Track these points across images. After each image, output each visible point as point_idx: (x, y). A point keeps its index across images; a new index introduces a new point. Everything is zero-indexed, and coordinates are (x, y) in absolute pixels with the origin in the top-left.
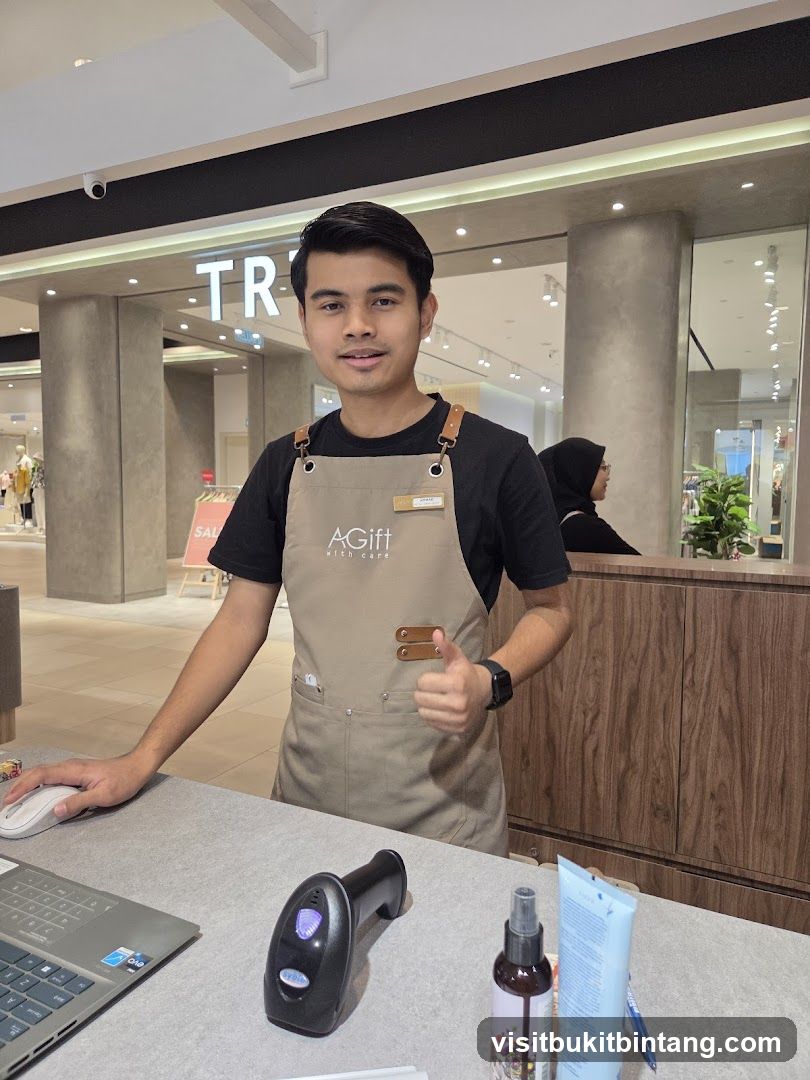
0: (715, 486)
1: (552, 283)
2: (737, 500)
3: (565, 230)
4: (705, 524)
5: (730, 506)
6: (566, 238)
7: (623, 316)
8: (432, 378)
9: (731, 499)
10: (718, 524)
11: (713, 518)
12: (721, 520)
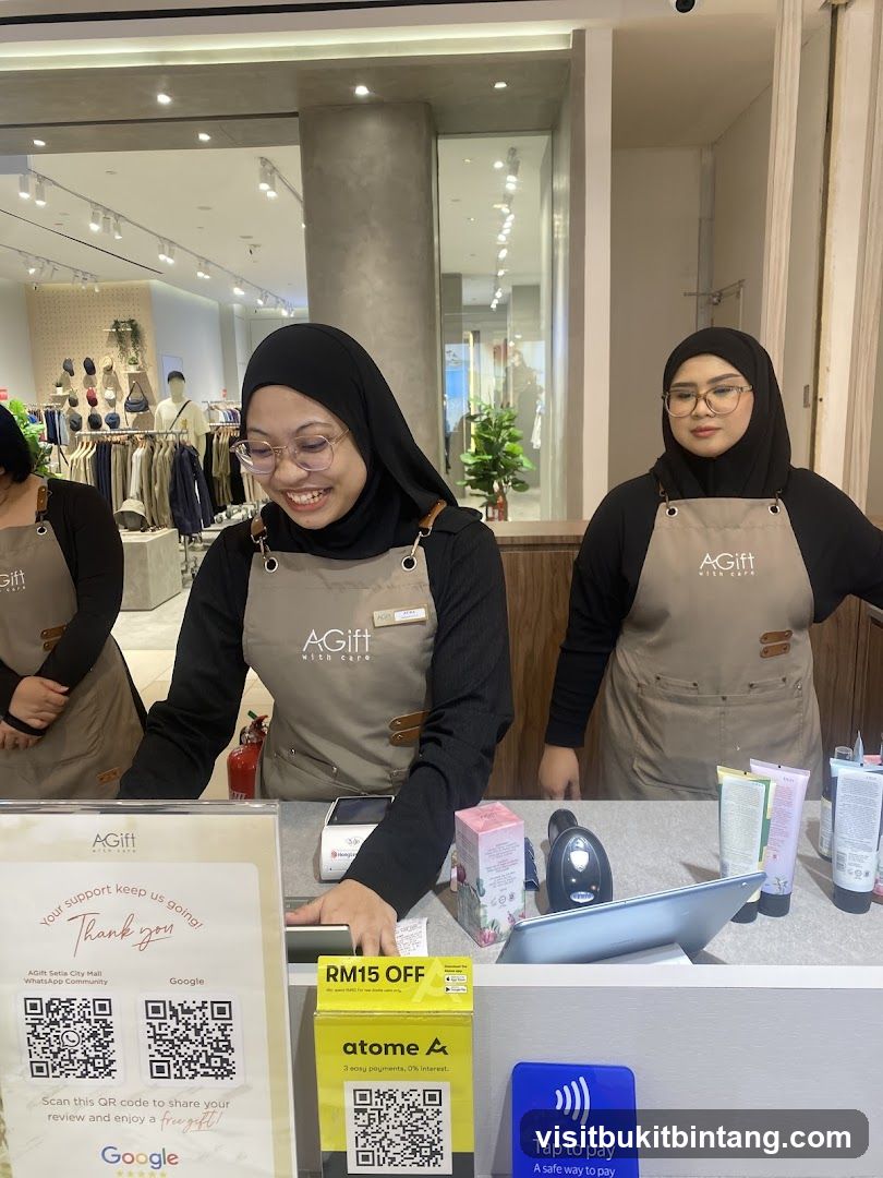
0: (488, 420)
1: (268, 167)
2: (510, 435)
3: (295, 110)
4: (483, 463)
5: (504, 441)
6: (296, 119)
7: (374, 223)
8: (84, 273)
9: (504, 434)
10: (495, 464)
11: (490, 457)
12: (498, 458)
